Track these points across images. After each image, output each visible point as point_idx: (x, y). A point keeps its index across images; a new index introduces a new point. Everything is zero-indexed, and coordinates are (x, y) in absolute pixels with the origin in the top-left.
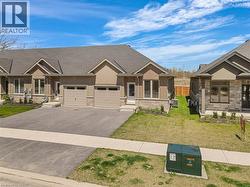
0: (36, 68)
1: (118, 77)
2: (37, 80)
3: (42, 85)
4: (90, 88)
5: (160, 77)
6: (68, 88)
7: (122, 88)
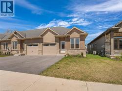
0: (13, 36)
1: (56, 38)
2: (13, 42)
3: (16, 45)
4: (40, 45)
5: (80, 36)
6: (29, 46)
7: (58, 44)
